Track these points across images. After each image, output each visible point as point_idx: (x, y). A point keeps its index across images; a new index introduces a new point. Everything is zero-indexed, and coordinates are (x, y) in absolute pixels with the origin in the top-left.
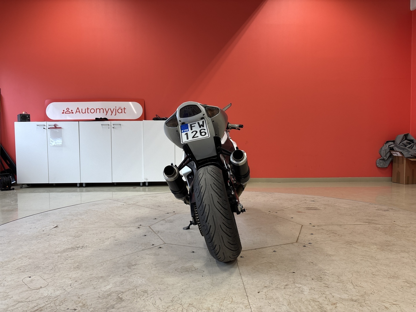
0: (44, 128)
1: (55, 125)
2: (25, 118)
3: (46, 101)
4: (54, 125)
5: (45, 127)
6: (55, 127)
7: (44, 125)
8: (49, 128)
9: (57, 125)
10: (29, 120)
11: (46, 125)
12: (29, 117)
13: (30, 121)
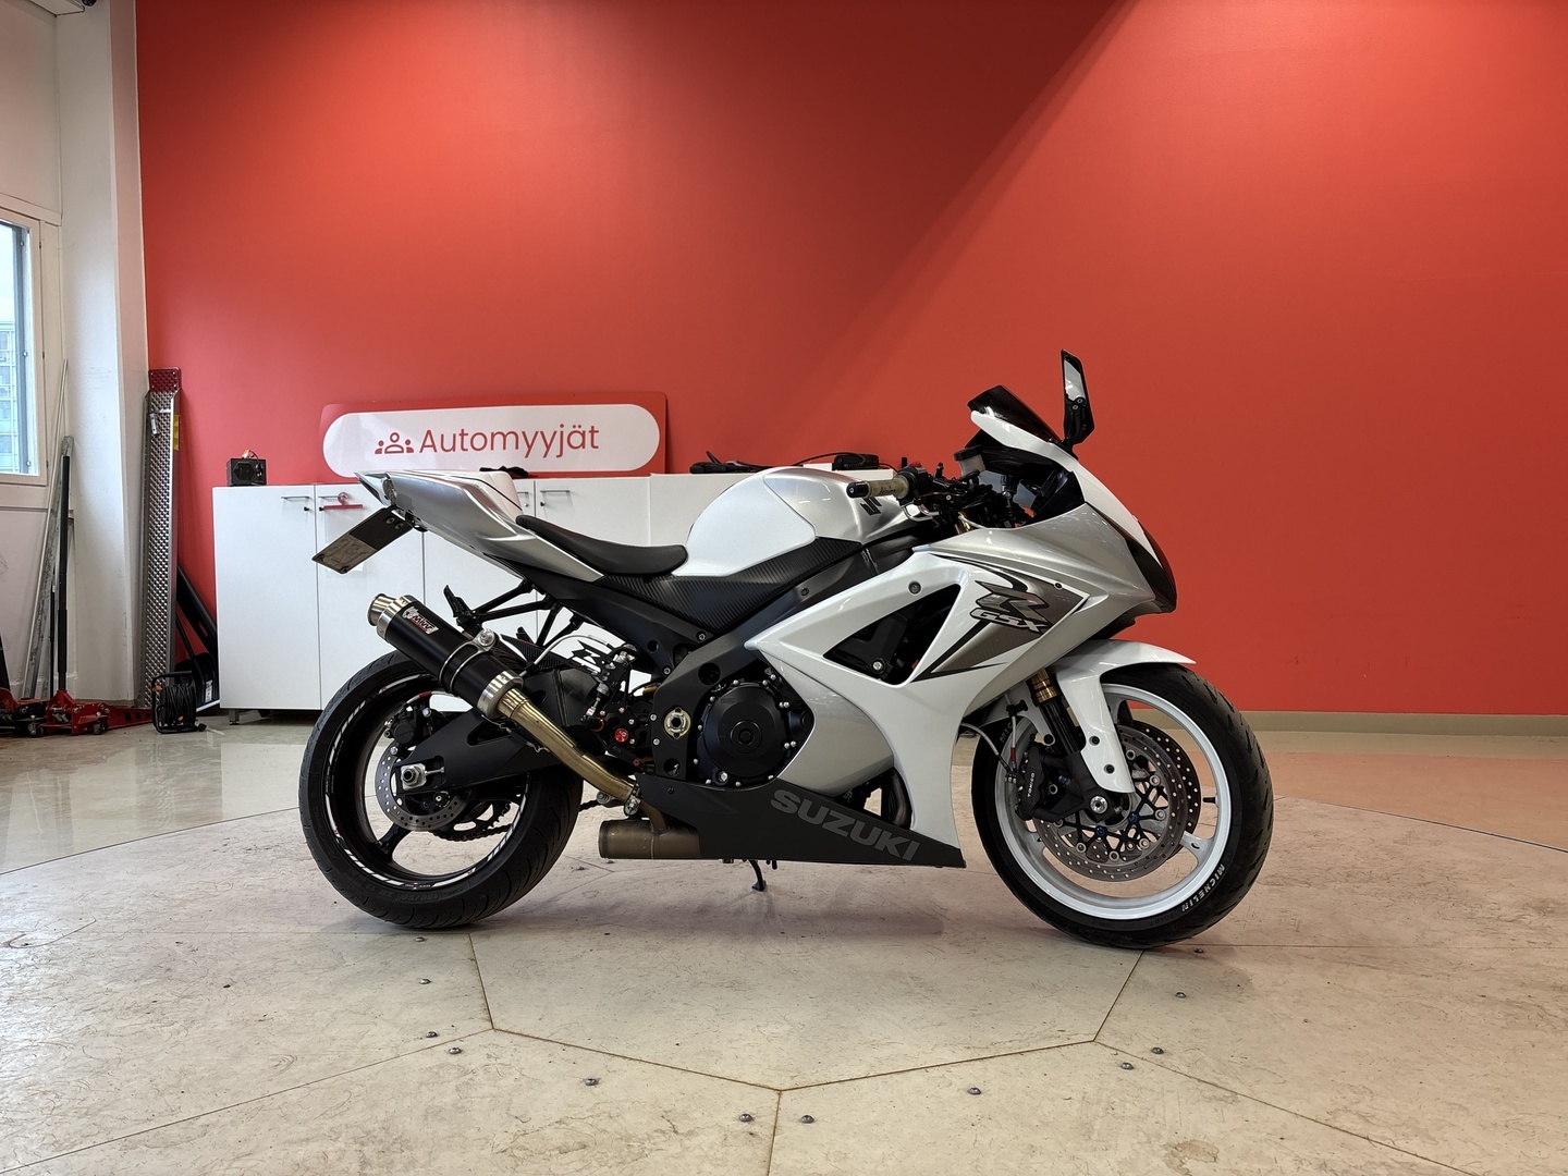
0: (306, 509)
1: (342, 498)
2: (248, 473)
3: (327, 410)
4: (339, 498)
5: (310, 505)
6: (343, 502)
7: (308, 497)
8: (321, 509)
9: (349, 497)
10: (262, 482)
11: (311, 495)
12: (263, 471)
13: (265, 484)
